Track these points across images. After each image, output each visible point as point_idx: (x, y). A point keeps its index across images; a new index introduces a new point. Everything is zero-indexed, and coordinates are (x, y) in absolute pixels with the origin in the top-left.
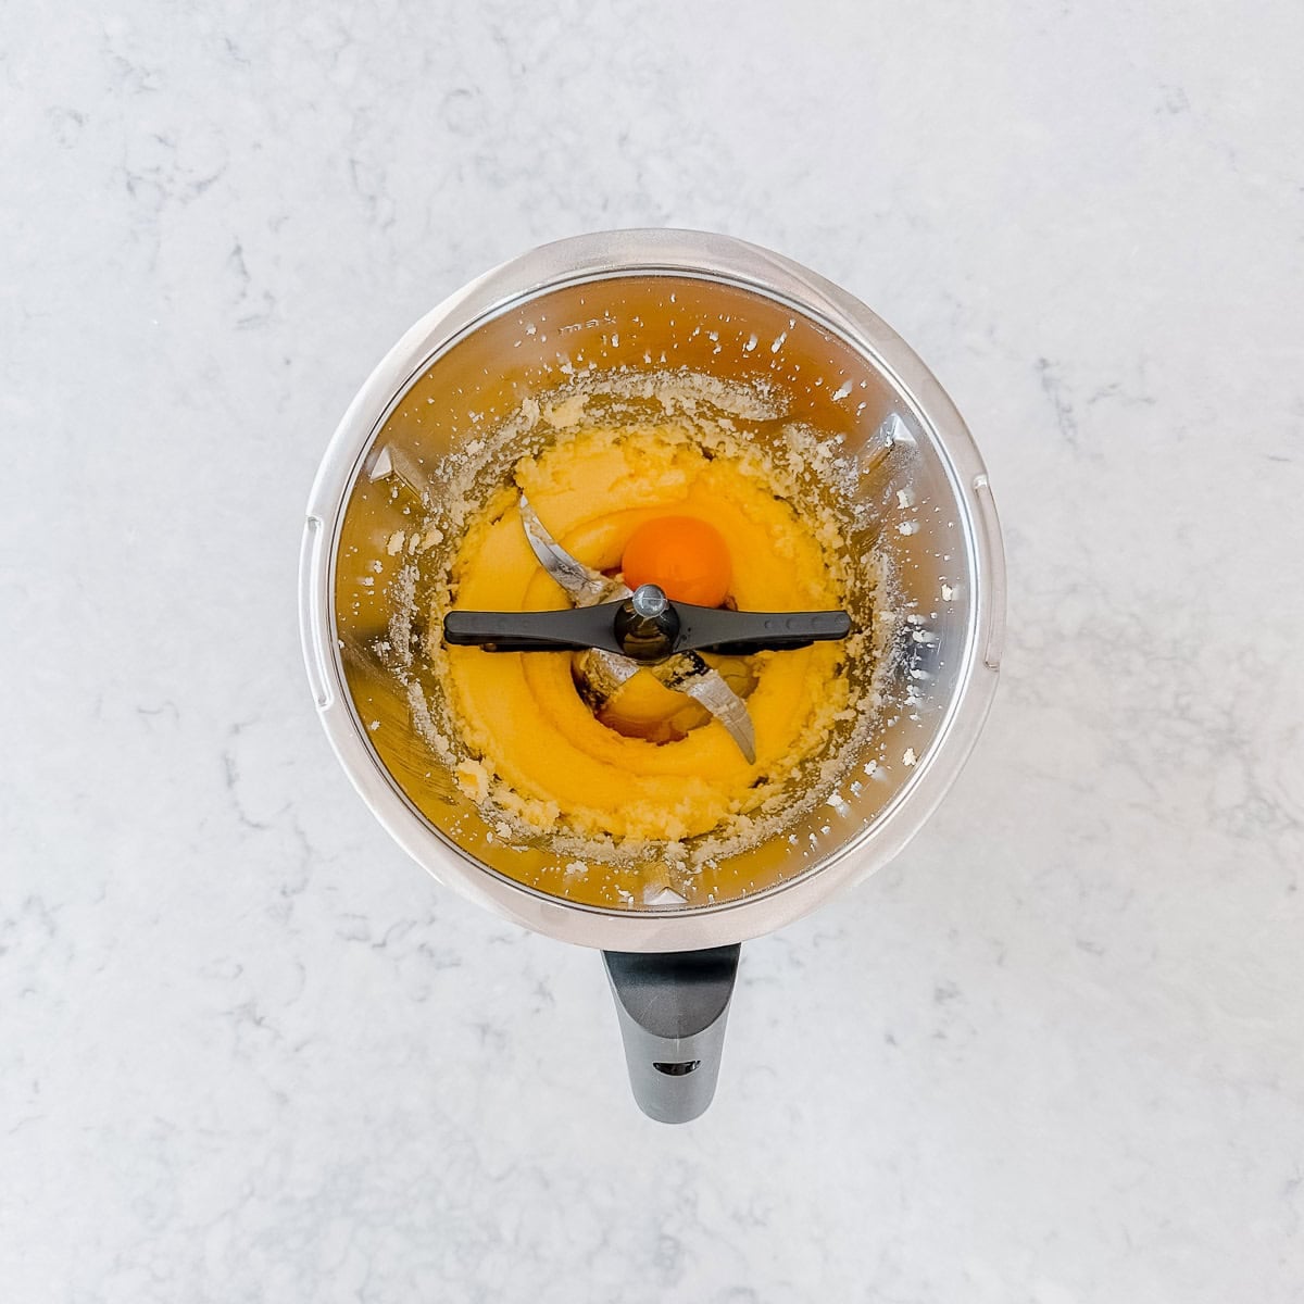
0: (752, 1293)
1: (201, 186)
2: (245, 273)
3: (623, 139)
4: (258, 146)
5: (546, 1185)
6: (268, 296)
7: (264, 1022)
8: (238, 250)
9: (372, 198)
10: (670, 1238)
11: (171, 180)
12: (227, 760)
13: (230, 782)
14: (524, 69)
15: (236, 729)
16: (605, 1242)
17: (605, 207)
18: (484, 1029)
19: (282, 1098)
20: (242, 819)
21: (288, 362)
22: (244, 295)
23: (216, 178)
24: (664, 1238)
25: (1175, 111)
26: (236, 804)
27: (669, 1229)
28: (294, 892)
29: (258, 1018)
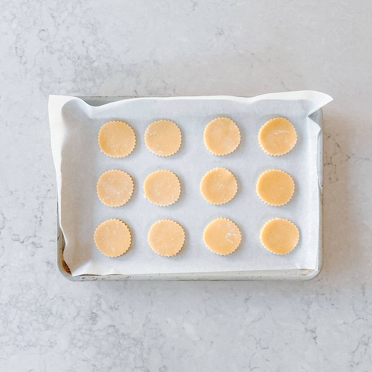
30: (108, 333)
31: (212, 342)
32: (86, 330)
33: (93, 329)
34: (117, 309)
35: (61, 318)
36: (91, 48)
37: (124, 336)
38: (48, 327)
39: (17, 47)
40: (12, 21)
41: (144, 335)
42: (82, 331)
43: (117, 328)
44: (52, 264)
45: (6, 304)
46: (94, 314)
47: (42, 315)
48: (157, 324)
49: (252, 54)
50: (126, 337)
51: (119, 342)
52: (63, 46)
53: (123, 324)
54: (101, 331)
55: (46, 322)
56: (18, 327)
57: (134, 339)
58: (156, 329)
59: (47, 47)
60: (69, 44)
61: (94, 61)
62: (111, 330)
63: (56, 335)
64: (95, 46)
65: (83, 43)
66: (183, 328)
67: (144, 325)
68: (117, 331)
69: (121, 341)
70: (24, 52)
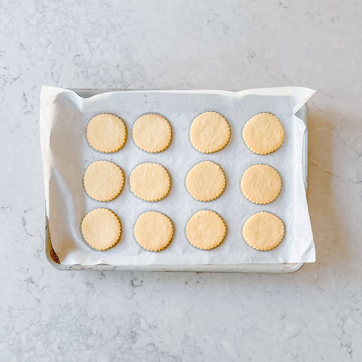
0: (154, 345)
1: (15, 79)
2: (26, 100)
3: (118, 66)
4: (28, 69)
5: (104, 320)
6: (32, 106)
7: (34, 283)
8: (24, 95)
9: (57, 82)
10: (134, 332)
11: (7, 78)
12: (23, 219)
13: (24, 225)
14: (93, 50)
15: (25, 212)
16: (118, 333)
17: (114, 83)
18: (88, 284)
19: (39, 301)
20: (27, 234)
21: (37, 122)
22: (26, 106)
23: (18, 77)
24: (133, 332)
25: (252, 57)
26: (26, 230)
27: (134, 330)
28: (40, 251)
29: (32, 282)
30: (148, 352)
31: (250, 359)
32: (126, 349)
33: (133, 348)
34: (156, 328)
35: (102, 338)
36: (126, 72)
37: (164, 354)
38: (88, 347)
39: (53, 72)
40: (47, 47)
41: (183, 352)
42: (122, 350)
43: (156, 346)
44: (92, 285)
45: (46, 325)
46: (134, 333)
47: (83, 335)
48: (195, 342)
49: (284, 76)
50: (166, 355)
51: (159, 360)
52: (98, 71)
53: (162, 342)
54: (141, 349)
55: (86, 342)
56: (59, 347)
57: (173, 357)
58: (194, 346)
59: (83, 72)
60: (104, 68)
61: (129, 85)
62: (150, 348)
63: (96, 355)
64: (129, 70)
65: (117, 68)
66: (221, 345)
67: (182, 343)
68: (156, 349)
69: (161, 359)
70: (59, 77)
